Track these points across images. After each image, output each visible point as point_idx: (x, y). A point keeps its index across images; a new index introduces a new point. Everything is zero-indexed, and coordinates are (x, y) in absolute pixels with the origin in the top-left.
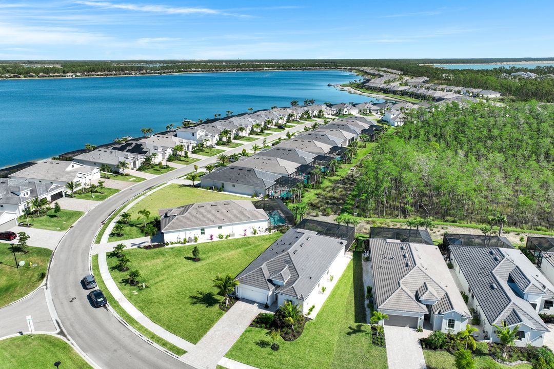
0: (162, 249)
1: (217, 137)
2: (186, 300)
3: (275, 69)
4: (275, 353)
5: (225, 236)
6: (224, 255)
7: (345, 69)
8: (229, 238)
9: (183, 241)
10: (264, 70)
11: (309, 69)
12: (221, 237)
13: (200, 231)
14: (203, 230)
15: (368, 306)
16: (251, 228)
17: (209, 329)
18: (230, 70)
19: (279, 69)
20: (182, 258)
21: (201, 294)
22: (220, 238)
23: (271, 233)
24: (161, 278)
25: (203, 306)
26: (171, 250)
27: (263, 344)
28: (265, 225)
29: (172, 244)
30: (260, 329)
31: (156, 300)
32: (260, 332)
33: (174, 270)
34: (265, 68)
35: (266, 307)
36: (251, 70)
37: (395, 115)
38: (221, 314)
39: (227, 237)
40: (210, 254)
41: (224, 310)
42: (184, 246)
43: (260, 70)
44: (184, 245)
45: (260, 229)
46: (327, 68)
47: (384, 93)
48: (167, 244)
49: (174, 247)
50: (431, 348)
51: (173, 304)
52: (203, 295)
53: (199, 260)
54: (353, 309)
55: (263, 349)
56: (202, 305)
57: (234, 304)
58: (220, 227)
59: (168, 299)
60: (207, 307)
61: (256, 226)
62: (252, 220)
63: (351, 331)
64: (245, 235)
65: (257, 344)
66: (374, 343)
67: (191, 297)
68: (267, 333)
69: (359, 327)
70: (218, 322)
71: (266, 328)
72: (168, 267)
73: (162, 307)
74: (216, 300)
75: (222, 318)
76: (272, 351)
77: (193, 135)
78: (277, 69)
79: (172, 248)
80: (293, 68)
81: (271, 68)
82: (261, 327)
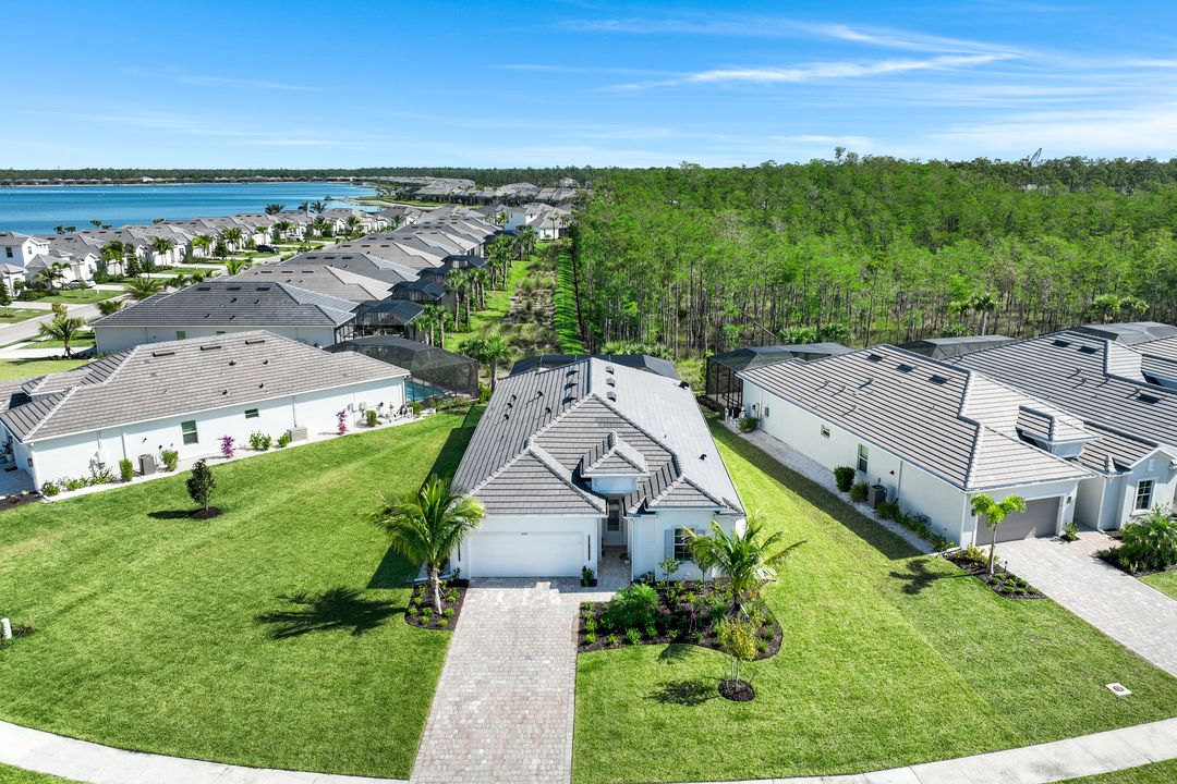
0: (33, 507)
1: (90, 262)
2: (249, 634)
3: (173, 182)
4: (752, 707)
5: (274, 442)
6: (306, 485)
7: (344, 180)
8: (290, 445)
9: (117, 472)
10: (142, 182)
11: (260, 181)
12: (259, 443)
13: (177, 433)
14: (189, 425)
15: (883, 517)
16: (356, 408)
17: (424, 704)
18: (44, 183)
19: (183, 182)
20: (140, 519)
21: (299, 599)
22: (256, 449)
23: (421, 418)
24: (84, 591)
25: (340, 638)
26: (75, 507)
27: (686, 693)
28: (395, 396)
29: (72, 486)
30: (629, 650)
31: (96, 668)
32: (637, 658)
33: (129, 556)
34: (145, 179)
35: (588, 581)
36: (106, 183)
37: (535, 217)
38: (441, 644)
39: (282, 443)
40: (246, 492)
41: (439, 627)
42: (129, 488)
43: (132, 182)
44: (127, 484)
45: (385, 410)
46: (302, 180)
47: (464, 204)
48: (50, 490)
49: (90, 495)
50: (1151, 568)
51: (193, 660)
52: (310, 602)
53: (216, 512)
54: (846, 530)
55: (699, 709)
56: (331, 635)
57: (460, 601)
58: (252, 413)
59: (156, 648)
60: (357, 633)
61: (370, 399)
62: (357, 379)
63: (909, 582)
64: (343, 428)
65: (663, 698)
66: (1005, 593)
67: (262, 619)
68: (663, 655)
69: (917, 566)
70: (445, 670)
71: (646, 639)
72: (96, 553)
73: (143, 683)
74: (378, 603)
75: (450, 653)
76: (740, 706)
77: (10, 255)
78: (178, 182)
79: (79, 500)
80: (217, 179)
81: (161, 179)
82: (628, 642)
